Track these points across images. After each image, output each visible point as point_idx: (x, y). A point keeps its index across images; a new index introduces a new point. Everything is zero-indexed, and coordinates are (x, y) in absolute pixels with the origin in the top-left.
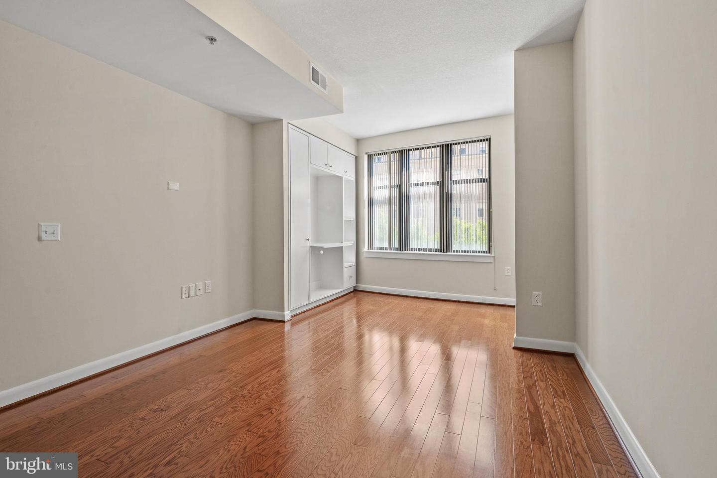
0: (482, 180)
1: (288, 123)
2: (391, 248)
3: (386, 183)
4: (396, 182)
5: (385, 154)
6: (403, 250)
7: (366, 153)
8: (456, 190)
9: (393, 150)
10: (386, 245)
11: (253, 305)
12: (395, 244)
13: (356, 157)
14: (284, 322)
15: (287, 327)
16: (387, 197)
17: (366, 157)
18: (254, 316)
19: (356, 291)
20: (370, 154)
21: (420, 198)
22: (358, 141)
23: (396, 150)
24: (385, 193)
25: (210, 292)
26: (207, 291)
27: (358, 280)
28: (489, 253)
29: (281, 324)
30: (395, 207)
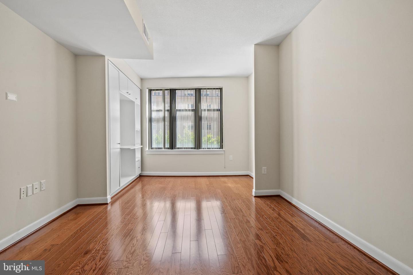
0: (218, 110)
1: (108, 59)
2: (165, 148)
3: (161, 107)
4: (168, 107)
5: (161, 90)
6: (173, 149)
7: (148, 88)
8: (204, 114)
9: (166, 88)
10: (162, 146)
11: (78, 195)
12: (167, 145)
13: (141, 90)
14: (107, 204)
15: (109, 207)
16: (162, 117)
17: (147, 90)
18: (78, 203)
19: (141, 176)
20: (150, 89)
21: (183, 118)
22: (142, 80)
23: (168, 88)
24: (161, 114)
25: (45, 190)
26: (42, 189)
27: (142, 169)
28: (222, 149)
29: (106, 206)
30: (167, 123)
